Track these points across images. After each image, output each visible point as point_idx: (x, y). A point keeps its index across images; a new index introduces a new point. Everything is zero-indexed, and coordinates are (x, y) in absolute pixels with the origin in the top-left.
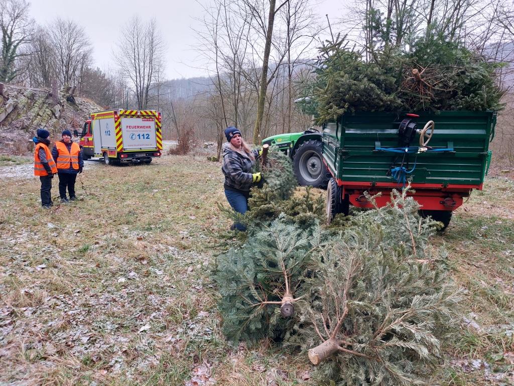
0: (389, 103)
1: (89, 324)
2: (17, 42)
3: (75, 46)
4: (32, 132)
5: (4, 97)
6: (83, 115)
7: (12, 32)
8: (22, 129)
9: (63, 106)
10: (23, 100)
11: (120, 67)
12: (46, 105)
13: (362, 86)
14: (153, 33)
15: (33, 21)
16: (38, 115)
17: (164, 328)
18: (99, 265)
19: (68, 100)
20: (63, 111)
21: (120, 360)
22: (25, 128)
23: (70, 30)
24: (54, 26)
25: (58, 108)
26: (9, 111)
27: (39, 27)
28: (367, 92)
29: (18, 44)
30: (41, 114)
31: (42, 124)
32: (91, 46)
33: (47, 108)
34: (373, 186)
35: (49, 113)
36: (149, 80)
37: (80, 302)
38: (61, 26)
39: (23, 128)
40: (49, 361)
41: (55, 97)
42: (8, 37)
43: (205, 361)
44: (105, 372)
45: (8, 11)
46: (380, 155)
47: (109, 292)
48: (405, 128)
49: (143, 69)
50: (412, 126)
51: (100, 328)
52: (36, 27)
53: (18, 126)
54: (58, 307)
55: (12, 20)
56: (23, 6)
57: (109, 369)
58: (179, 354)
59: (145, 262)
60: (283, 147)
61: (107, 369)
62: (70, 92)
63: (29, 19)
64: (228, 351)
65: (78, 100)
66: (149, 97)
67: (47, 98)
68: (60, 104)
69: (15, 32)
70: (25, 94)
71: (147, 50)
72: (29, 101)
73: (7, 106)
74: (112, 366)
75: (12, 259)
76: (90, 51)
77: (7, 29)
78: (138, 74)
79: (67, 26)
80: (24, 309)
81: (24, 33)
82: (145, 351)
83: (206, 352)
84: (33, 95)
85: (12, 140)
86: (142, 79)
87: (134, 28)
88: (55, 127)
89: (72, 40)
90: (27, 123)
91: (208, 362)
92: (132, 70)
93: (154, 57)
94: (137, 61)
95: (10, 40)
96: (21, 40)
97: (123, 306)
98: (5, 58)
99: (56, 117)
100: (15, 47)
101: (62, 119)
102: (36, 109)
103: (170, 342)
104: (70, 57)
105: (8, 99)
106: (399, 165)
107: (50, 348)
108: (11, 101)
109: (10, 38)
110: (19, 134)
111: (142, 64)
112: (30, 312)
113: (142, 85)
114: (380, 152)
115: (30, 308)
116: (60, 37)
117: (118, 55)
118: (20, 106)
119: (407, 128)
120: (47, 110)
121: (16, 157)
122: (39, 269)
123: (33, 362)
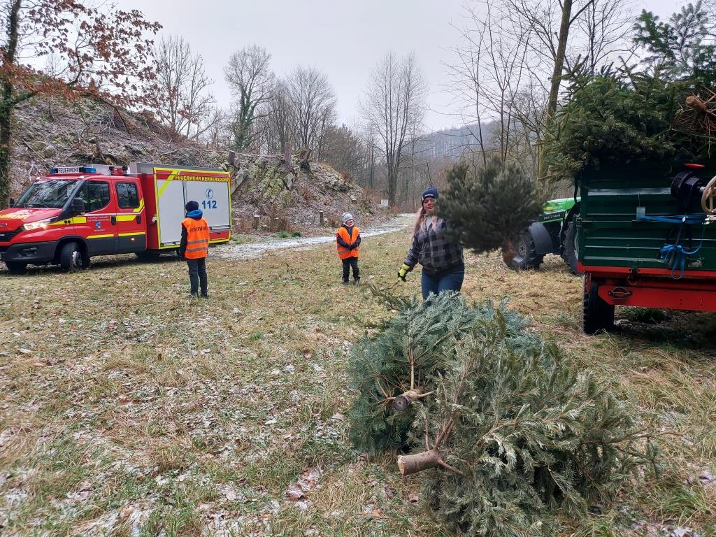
0: (651, 149)
1: (217, 409)
2: (255, 102)
3: (316, 100)
4: (261, 207)
5: (235, 167)
6: (318, 184)
7: (250, 90)
8: (250, 203)
9: (296, 174)
10: (254, 168)
11: (368, 121)
12: (277, 174)
13: (605, 128)
14: (410, 73)
15: (273, 76)
16: (269, 186)
17: (288, 424)
18: (260, 354)
19: (301, 167)
20: (296, 180)
21: (229, 448)
22: (254, 202)
23: (312, 81)
24: (294, 77)
25: (290, 176)
26: (239, 182)
27: (279, 81)
28: (616, 135)
29: (256, 105)
30: (272, 185)
31: (272, 196)
32: (334, 98)
33: (279, 177)
34: (635, 272)
35: (280, 184)
36: (403, 134)
37: (222, 389)
38: (301, 76)
39: (252, 203)
40: (167, 437)
41: (288, 163)
42: (247, 97)
43: (319, 466)
44: (211, 456)
45: (247, 68)
46: (643, 227)
47: (255, 383)
48: (679, 186)
49: (395, 120)
50: (692, 182)
51: (226, 415)
52: (275, 81)
53: (247, 199)
54: (199, 391)
55: (251, 77)
56: (263, 59)
57: (216, 454)
58: (292, 454)
59: (308, 356)
60: (553, 218)
61: (214, 454)
62: (305, 157)
63: (268, 74)
64: (348, 460)
65: (314, 166)
66: (401, 157)
67: (279, 165)
68: (293, 171)
69: (253, 91)
70: (256, 162)
71: (402, 96)
72: (260, 170)
73: (237, 177)
74: (220, 452)
75: (183, 342)
76: (333, 105)
77: (246, 88)
78: (389, 128)
79: (307, 76)
80: (168, 388)
81: (263, 91)
82: (259, 444)
83: (322, 456)
84: (265, 163)
85: (240, 217)
86: (393, 134)
87: (387, 68)
88: (286, 201)
89: (313, 93)
90: (256, 196)
91: (322, 468)
92: (381, 122)
93: (411, 103)
94: (389, 111)
95: (248, 101)
96: (259, 100)
97: (261, 398)
98: (242, 121)
99: (288, 189)
100: (253, 108)
101: (294, 191)
102: (267, 180)
103: (287, 440)
104: (308, 114)
105: (239, 169)
106: (672, 242)
107: (172, 427)
108: (241, 172)
109: (248, 98)
110: (248, 210)
111: (394, 114)
112: (172, 393)
113: (393, 141)
114: (643, 222)
115: (174, 389)
116: (300, 91)
117: (365, 105)
118: (251, 176)
119: (684, 185)
120: (279, 180)
121: (239, 235)
122: (203, 353)
123: (153, 435)
